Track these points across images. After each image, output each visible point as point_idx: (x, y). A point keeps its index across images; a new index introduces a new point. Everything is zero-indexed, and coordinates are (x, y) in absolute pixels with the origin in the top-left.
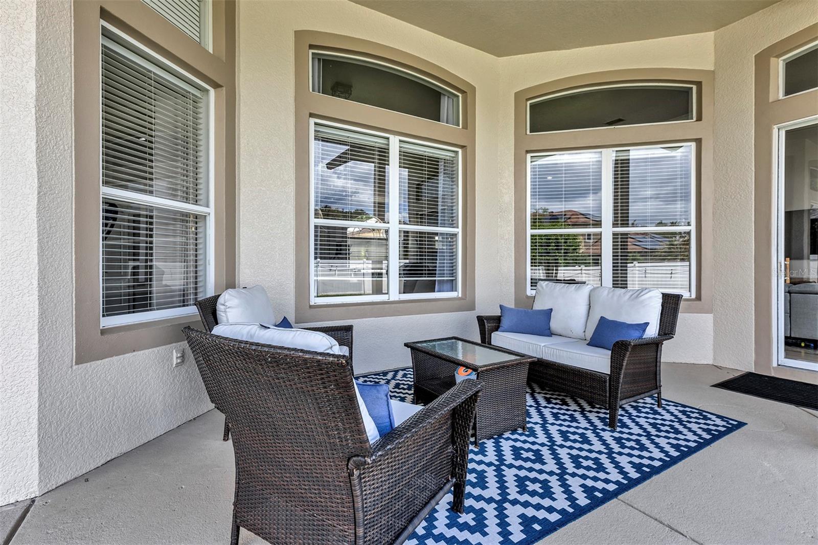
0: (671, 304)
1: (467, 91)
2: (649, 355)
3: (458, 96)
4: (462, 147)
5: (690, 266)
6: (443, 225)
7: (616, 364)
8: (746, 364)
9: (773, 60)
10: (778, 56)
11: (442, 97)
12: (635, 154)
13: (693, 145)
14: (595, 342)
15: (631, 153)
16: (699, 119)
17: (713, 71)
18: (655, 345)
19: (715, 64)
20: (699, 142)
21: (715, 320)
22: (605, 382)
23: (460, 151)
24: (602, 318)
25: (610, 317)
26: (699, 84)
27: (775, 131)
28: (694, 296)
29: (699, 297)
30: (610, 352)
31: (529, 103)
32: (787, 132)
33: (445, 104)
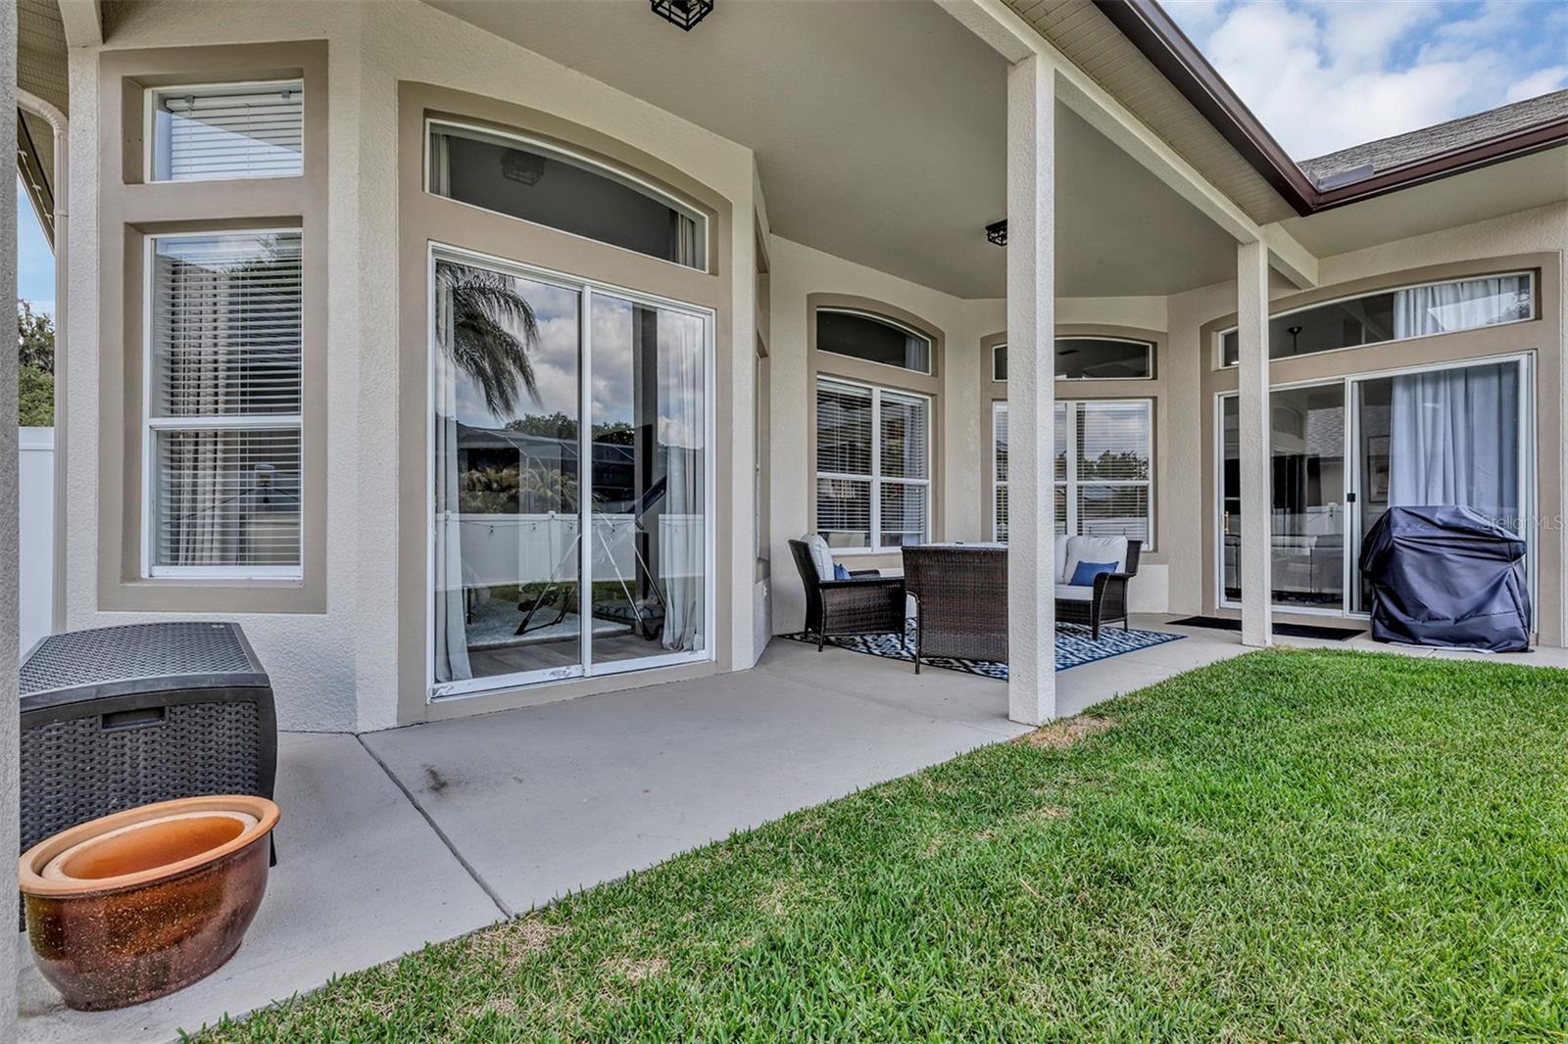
0: (1134, 547)
1: (936, 338)
2: (1117, 587)
3: (927, 342)
4: (932, 395)
5: (1148, 523)
6: (910, 476)
7: (1097, 594)
8: (1197, 611)
9: (1214, 334)
10: (1218, 331)
11: (908, 341)
12: (1089, 406)
13: (1150, 401)
14: (1075, 582)
15: (1087, 406)
16: (1155, 378)
17: (1166, 334)
18: (1122, 580)
19: (1169, 325)
20: (1155, 399)
21: (1169, 569)
22: (1089, 606)
23: (930, 398)
24: (1079, 562)
25: (1086, 561)
26: (1155, 344)
27: (1216, 398)
28: (1151, 549)
29: (1156, 550)
30: (1092, 588)
31: (994, 348)
32: (1225, 399)
33: (912, 349)
